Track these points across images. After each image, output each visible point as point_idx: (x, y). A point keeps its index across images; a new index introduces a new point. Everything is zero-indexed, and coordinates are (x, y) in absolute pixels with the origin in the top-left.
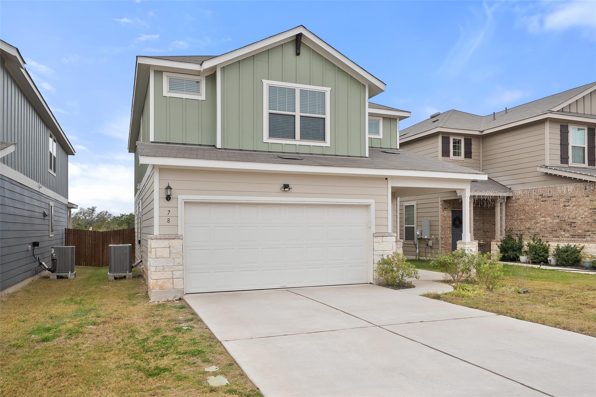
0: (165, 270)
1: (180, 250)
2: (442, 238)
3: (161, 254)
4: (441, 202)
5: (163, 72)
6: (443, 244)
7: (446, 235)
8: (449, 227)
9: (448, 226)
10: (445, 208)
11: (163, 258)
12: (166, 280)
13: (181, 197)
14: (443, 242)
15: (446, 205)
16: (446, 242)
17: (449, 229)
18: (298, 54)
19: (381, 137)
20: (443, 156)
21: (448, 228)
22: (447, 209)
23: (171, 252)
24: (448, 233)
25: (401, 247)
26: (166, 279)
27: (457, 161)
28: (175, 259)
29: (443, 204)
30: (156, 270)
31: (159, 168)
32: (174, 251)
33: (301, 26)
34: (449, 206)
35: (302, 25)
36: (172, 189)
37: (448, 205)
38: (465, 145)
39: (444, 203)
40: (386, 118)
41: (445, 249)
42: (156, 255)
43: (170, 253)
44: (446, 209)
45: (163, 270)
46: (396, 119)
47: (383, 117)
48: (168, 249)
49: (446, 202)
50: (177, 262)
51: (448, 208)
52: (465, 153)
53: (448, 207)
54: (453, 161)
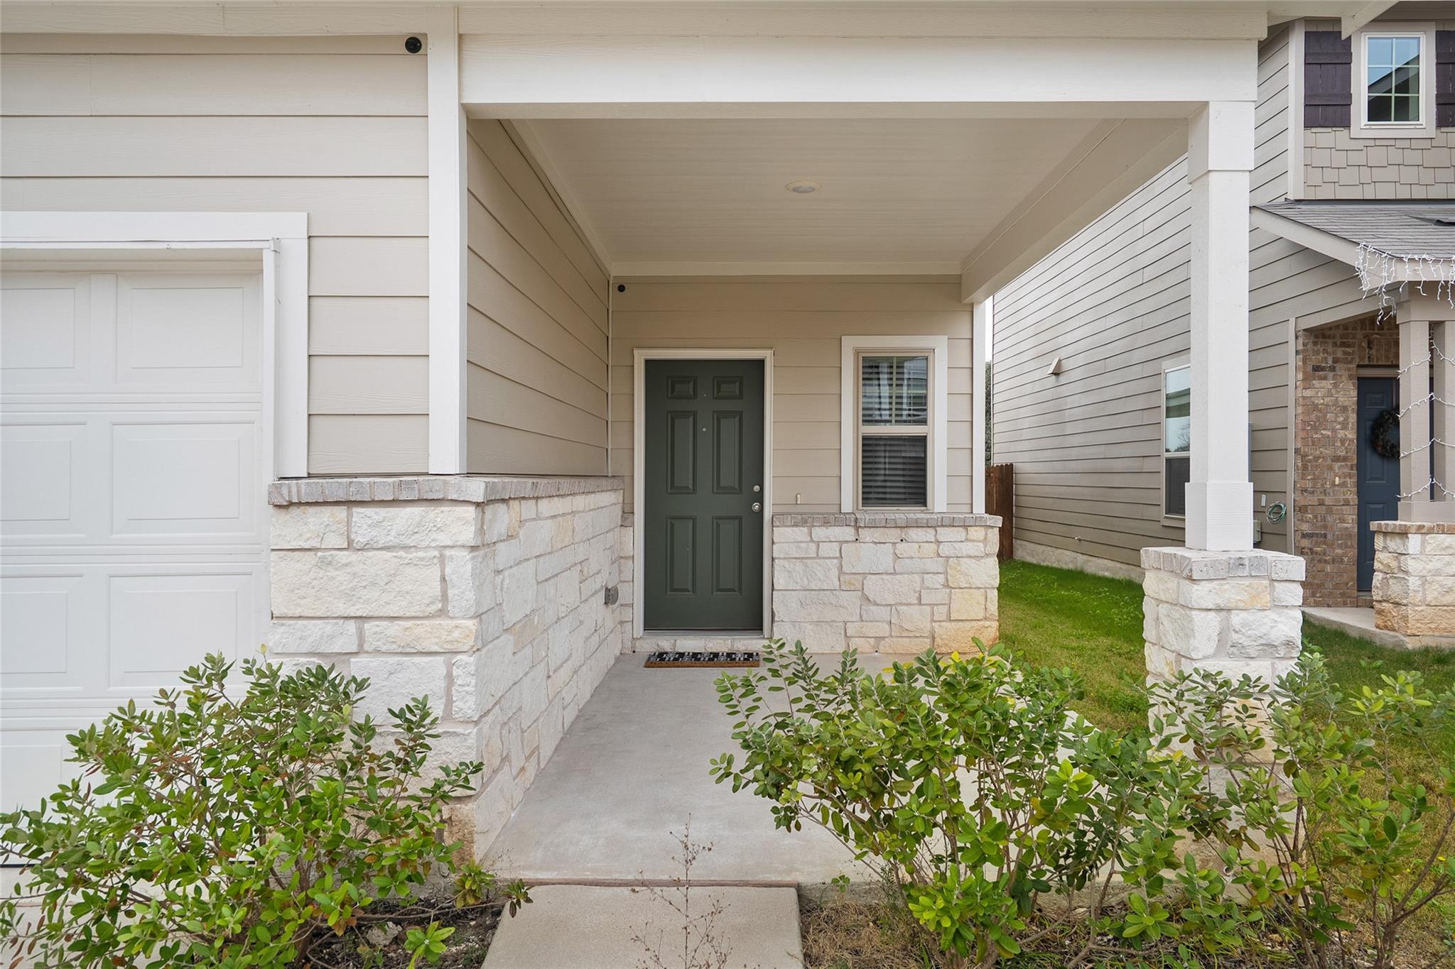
2: (1301, 509)
4: (1297, 337)
6: (1304, 536)
7: (1325, 493)
8: (1344, 453)
9: (1339, 453)
10: (1317, 369)
14: (1305, 527)
15: (1325, 351)
16: (1325, 527)
17: (1341, 467)
20: (1310, 122)
21: (1336, 459)
22: (1333, 369)
24: (1333, 485)
25: (988, 555)
27: (1392, 142)
29: (1310, 346)
34: (1339, 354)
37: (1334, 353)
38: (1438, 64)
39: (1315, 343)
41: (1319, 557)
44: (1323, 369)
49: (1324, 336)
51: (1338, 366)
52: (1438, 104)
53: (1336, 361)
54: (1371, 142)
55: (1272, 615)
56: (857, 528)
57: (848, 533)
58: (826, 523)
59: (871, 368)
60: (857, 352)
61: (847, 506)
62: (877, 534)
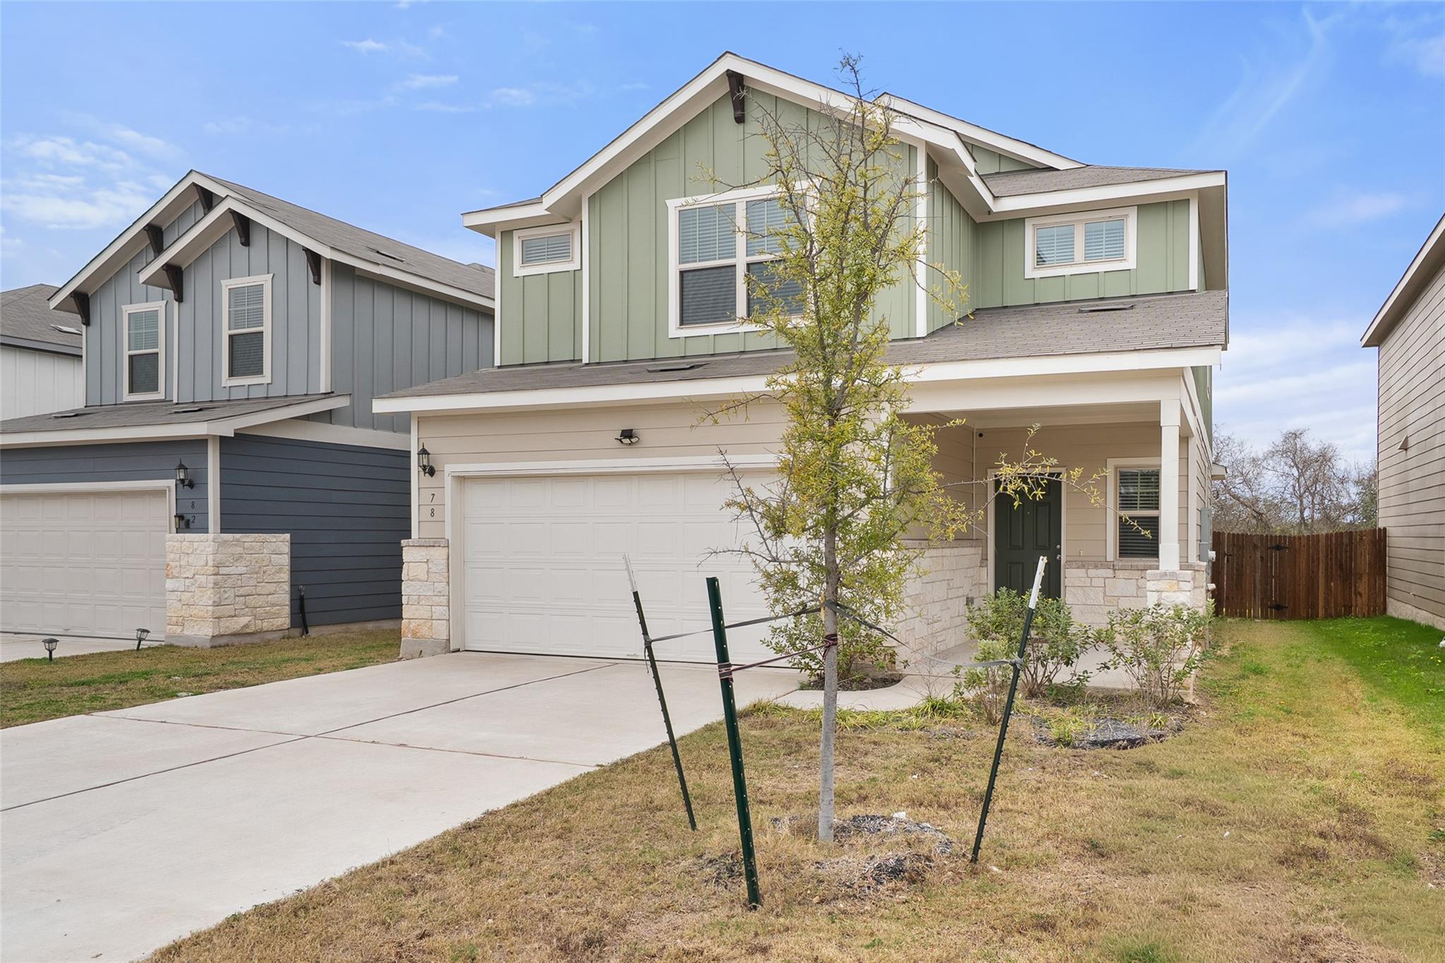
0: (421, 603)
1: (442, 567)
3: (416, 574)
5: (514, 232)
11: (419, 580)
12: (422, 621)
13: (449, 469)
18: (740, 120)
19: (1130, 262)
23: (430, 570)
26: (422, 619)
28: (436, 584)
30: (408, 602)
31: (418, 418)
32: (434, 570)
33: (728, 54)
35: (727, 52)
36: (429, 454)
40: (1146, 207)
42: (408, 575)
43: (428, 572)
45: (419, 603)
46: (1189, 200)
47: (1138, 206)
48: (425, 565)
50: (437, 590)
55: (1179, 594)
56: (1114, 570)
57: (1109, 573)
58: (1096, 567)
59: (1125, 478)
60: (1116, 468)
61: (1110, 557)
62: (1127, 574)
